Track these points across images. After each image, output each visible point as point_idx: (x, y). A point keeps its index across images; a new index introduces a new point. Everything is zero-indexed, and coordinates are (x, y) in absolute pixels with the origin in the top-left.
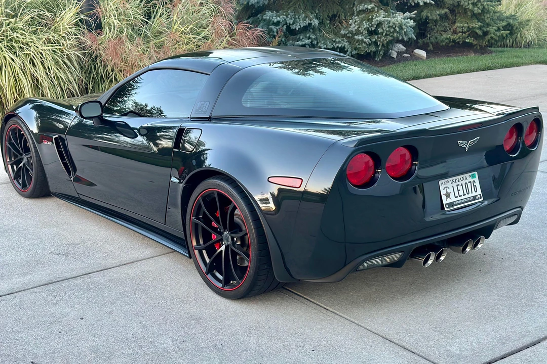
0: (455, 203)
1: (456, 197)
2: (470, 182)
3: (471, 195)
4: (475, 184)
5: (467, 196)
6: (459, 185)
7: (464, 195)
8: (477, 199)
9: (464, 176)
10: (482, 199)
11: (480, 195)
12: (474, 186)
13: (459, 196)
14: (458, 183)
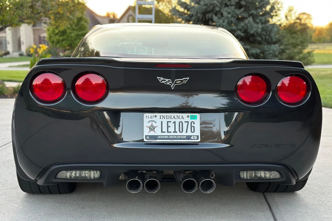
0: (159, 137)
1: (162, 132)
2: (188, 122)
3: (184, 133)
4: (193, 125)
5: (178, 134)
6: (171, 122)
7: (175, 132)
8: (192, 139)
9: (181, 115)
10: (199, 140)
11: (198, 136)
12: (191, 127)
13: (168, 132)
14: (169, 120)
